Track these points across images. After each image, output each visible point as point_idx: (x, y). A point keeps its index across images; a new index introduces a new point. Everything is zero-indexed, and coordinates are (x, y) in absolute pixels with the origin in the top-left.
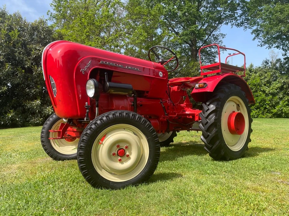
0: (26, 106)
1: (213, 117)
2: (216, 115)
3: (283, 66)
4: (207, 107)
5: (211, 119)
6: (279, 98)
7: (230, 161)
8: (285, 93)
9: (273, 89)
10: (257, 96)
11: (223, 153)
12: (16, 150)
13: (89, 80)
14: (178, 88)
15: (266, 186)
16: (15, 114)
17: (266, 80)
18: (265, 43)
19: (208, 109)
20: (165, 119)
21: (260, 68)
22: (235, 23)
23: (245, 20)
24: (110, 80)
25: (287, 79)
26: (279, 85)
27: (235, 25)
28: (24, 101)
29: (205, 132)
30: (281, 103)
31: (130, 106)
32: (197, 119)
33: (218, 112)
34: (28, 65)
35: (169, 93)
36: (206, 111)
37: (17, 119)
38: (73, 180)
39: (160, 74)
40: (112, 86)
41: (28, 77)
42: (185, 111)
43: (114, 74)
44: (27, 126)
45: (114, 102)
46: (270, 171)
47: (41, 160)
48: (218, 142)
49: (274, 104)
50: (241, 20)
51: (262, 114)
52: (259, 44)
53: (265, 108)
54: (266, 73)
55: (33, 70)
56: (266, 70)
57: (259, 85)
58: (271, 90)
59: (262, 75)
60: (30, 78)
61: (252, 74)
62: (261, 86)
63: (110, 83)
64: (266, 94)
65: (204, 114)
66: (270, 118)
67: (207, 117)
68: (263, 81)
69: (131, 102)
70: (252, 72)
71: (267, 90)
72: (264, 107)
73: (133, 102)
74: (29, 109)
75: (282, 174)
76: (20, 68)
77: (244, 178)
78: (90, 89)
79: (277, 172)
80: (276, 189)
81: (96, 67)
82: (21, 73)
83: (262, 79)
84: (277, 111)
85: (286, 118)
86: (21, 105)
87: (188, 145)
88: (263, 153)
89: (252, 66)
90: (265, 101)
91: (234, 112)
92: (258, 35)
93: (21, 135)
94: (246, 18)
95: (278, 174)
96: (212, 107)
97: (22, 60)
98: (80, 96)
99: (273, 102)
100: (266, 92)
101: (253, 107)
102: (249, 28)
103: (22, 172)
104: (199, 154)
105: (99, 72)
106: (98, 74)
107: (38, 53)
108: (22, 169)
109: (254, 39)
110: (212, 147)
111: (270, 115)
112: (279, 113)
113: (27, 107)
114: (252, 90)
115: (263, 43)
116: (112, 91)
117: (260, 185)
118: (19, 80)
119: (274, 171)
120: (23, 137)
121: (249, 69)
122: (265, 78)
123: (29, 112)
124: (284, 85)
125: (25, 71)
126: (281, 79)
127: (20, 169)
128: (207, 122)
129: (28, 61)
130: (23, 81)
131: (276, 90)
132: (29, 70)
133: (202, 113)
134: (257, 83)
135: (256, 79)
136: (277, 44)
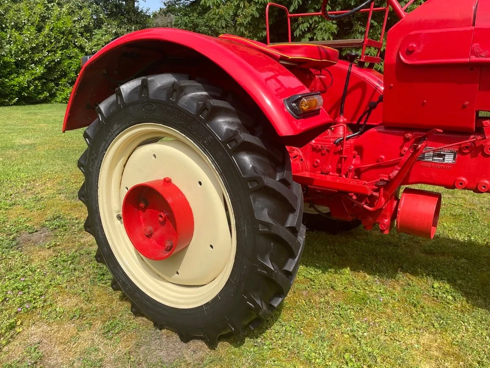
9: (98, 45)
10: (70, 58)
17: (83, 23)
25: (119, 26)
26: (109, 38)
54: (81, 8)
57: (70, 34)
58: (95, 46)
59: (74, 12)
62: (75, 36)
68: (77, 26)
71: (88, 46)
83: (74, 22)
100: (86, 50)
101: (63, 80)
114: (59, 42)
126: (109, 26)
134: (66, 28)
135: (62, 19)
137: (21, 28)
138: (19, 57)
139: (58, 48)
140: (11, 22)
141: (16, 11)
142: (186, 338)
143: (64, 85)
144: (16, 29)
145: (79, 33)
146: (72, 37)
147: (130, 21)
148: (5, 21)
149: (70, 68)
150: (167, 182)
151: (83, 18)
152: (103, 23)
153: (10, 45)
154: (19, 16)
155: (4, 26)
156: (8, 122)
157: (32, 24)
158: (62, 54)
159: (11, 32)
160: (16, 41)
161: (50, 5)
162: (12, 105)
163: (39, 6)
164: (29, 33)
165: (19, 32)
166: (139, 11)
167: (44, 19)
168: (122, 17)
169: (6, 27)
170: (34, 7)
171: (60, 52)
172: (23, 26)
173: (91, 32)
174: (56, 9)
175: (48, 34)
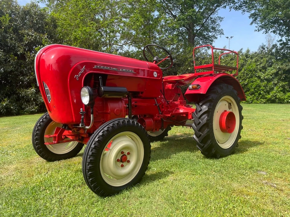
0: (20, 94)
1: (205, 118)
2: (208, 116)
3: (279, 52)
4: (200, 108)
5: (203, 119)
6: (274, 83)
7: (220, 159)
8: (279, 79)
9: (268, 75)
10: (253, 82)
11: (214, 151)
12: (12, 145)
13: (83, 87)
14: (172, 86)
15: (252, 187)
16: (10, 102)
17: (262, 65)
18: (262, 28)
19: (201, 110)
20: (160, 118)
21: (256, 53)
22: (233, 6)
23: (243, 4)
24: (104, 85)
25: (282, 65)
26: (274, 71)
27: (234, 8)
28: (18, 89)
29: (198, 132)
30: (275, 88)
31: (125, 109)
32: (190, 117)
33: (210, 113)
34: (20, 51)
35: (164, 91)
36: (199, 112)
37: (12, 108)
38: (69, 185)
39: (155, 74)
40: (106, 90)
41: (21, 64)
42: (179, 109)
43: (109, 77)
44: (22, 114)
45: (109, 105)
46: (257, 170)
47: (38, 159)
48: (209, 141)
49: (268, 89)
50: (239, 3)
51: (256, 99)
52: (257, 29)
53: (260, 94)
54: (262, 58)
55: (26, 57)
56: (262, 56)
58: (266, 75)
59: (258, 60)
60: (23, 65)
61: (248, 60)
63: (105, 87)
64: (261, 80)
65: (197, 114)
66: (264, 103)
67: (200, 118)
68: (259, 67)
69: (126, 105)
70: (249, 57)
71: (263, 76)
72: (258, 92)
73: (128, 105)
74: (23, 97)
75: (267, 174)
76: (13, 55)
77: (232, 178)
78: (85, 96)
79: (263, 171)
80: (260, 191)
81: (90, 72)
82: (14, 60)
83: (258, 65)
84: (271, 96)
85: (279, 104)
86: (14, 93)
87: (182, 138)
88: (252, 149)
89: (248, 51)
90: (260, 86)
91: (225, 111)
92: (256, 19)
93: (17, 127)
95: (264, 173)
96: (205, 108)
97: (14, 47)
98: (75, 101)
99: (267, 87)
100: (262, 78)
102: (247, 12)
103: (19, 174)
104: (192, 150)
105: (93, 76)
106: (93, 78)
107: (31, 39)
108: (19, 171)
109: (252, 23)
110: (204, 146)
111: (264, 101)
112: (273, 99)
113: (22, 95)
114: (248, 75)
115: (260, 28)
116: (107, 96)
117: (246, 187)
118: (12, 67)
119: (261, 171)
120: (19, 128)
121: (246, 54)
122: (260, 64)
123: (23, 100)
124: (279, 71)
125: (17, 58)
126: (276, 65)
127: (17, 171)
128: (200, 123)
129: (20, 47)
130: (16, 68)
131: (271, 75)
132: (22, 57)
133: (195, 113)
134: (252, 68)
135: (251, 65)
136: (274, 28)
139: (247, 78)
143: (248, 95)
145: (259, 70)
146: (255, 72)
149: (252, 87)
151: (262, 63)
158: (249, 81)
167: (242, 66)
171: (248, 80)
173: (266, 69)
174: (249, 61)
175: (243, 72)
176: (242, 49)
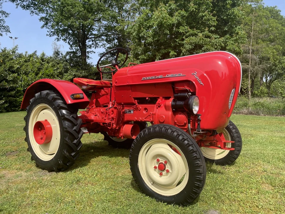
17: (59, 71)
18: (54, 34)
21: (51, 58)
22: (20, 4)
23: (31, 4)
25: (76, 71)
26: (71, 77)
27: (21, 6)
50: (27, 2)
52: (48, 34)
54: (58, 64)
56: (58, 61)
57: (52, 76)
59: (54, 66)
61: (44, 63)
68: (56, 72)
70: (45, 61)
83: (55, 70)
89: (43, 55)
92: (46, 24)
94: (33, 3)
102: (36, 14)
109: (43, 27)
115: (51, 33)
121: (41, 57)
122: (58, 69)
126: (72, 71)
134: (50, 73)
135: (48, 69)
136: (64, 37)
137: (28, 74)
138: (25, 87)
140: (23, 71)
141: (26, 66)
142: (51, 170)
144: (25, 74)
145: (56, 75)
147: (82, 69)
148: (20, 71)
150: (46, 120)
151: (59, 68)
152: (69, 70)
153: (22, 82)
154: (27, 68)
155: (19, 73)
156: (15, 118)
157: (33, 72)
159: (23, 76)
160: (25, 80)
161: (43, 63)
162: (19, 111)
163: (38, 64)
164: (31, 76)
165: (27, 76)
166: (88, 64)
167: (39, 69)
168: (79, 67)
169: (20, 73)
170: (35, 64)
172: (29, 73)
173: (63, 74)
174: (46, 65)
175: (41, 76)
176: (36, 52)
